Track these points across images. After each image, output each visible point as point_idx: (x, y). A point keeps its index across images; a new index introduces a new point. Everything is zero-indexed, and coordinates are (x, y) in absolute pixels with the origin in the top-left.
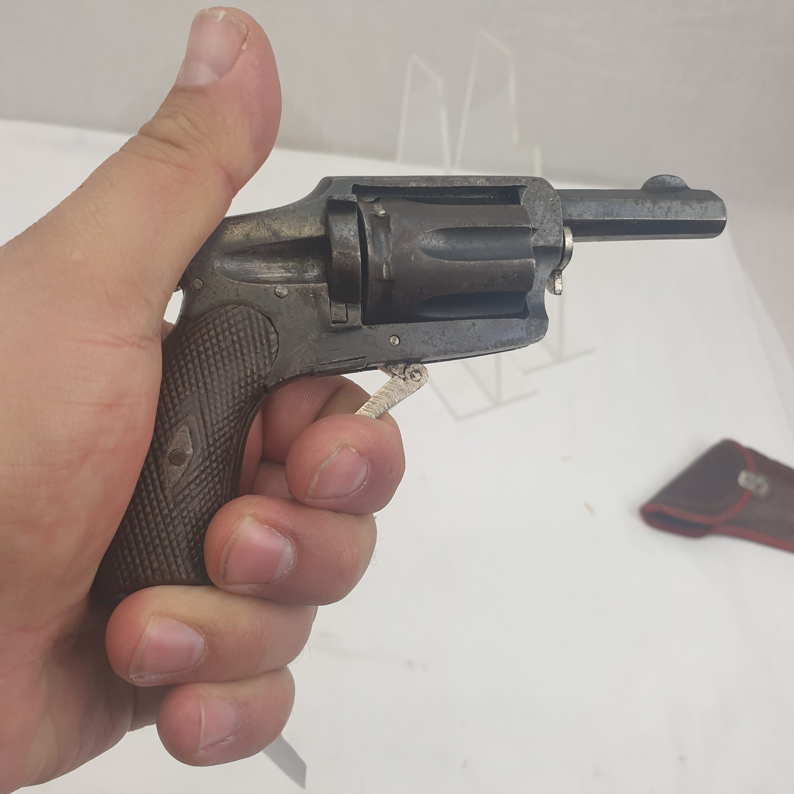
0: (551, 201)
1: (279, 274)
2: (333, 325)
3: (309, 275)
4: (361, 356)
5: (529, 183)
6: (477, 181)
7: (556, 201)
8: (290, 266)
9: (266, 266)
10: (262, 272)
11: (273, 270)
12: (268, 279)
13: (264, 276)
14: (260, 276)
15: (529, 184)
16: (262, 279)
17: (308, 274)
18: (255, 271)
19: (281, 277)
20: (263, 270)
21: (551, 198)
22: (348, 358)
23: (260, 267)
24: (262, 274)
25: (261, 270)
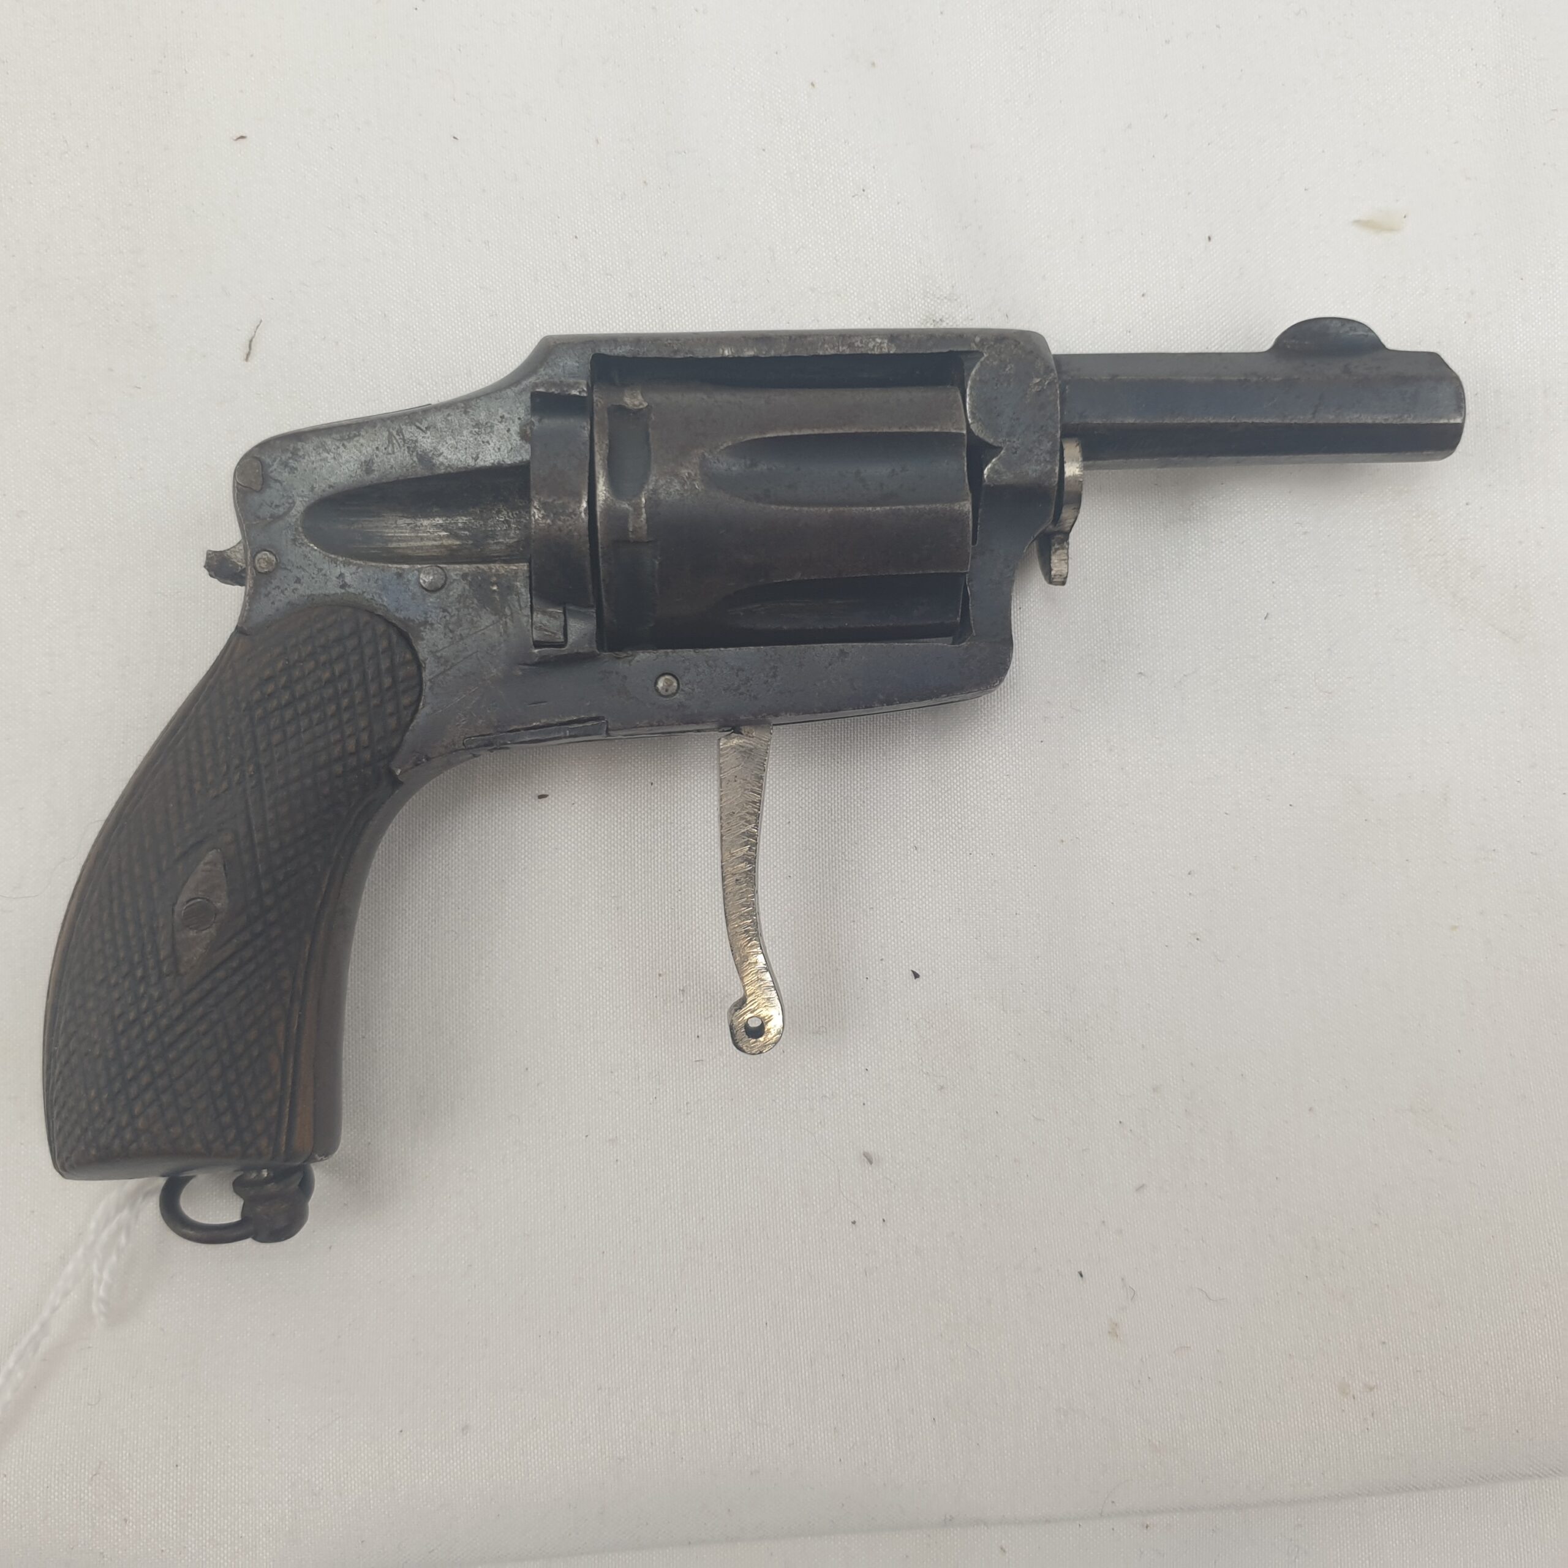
0: (1037, 384)
1: (436, 541)
2: (536, 651)
3: (497, 543)
4: (594, 715)
5: (986, 346)
6: (868, 343)
7: (1048, 384)
8: (460, 525)
9: (408, 524)
10: (401, 537)
11: (424, 533)
12: (410, 552)
13: (403, 545)
14: (394, 545)
15: (988, 348)
16: (400, 551)
17: (495, 541)
18: (386, 535)
19: (437, 547)
20: (402, 533)
21: (1037, 377)
22: (567, 719)
23: (396, 527)
24: (399, 541)
25: (398, 533)
